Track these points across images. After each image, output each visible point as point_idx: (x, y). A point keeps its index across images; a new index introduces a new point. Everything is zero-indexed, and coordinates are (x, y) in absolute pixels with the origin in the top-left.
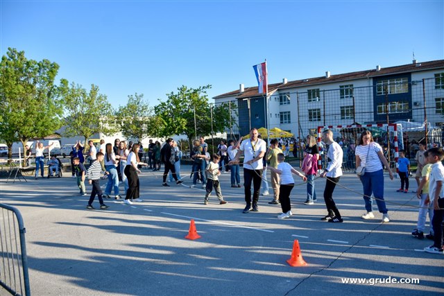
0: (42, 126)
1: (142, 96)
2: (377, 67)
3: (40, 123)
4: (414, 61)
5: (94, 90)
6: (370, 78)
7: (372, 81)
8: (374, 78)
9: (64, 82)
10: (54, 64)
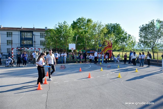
2: (22, 27)
4: (34, 27)
6: (19, 31)
7: (19, 32)
8: (20, 31)
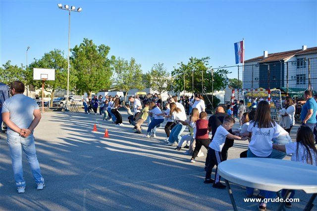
0: (98, 83)
1: (162, 64)
3: (98, 82)
5: (133, 61)
9: (113, 57)
10: (107, 47)
